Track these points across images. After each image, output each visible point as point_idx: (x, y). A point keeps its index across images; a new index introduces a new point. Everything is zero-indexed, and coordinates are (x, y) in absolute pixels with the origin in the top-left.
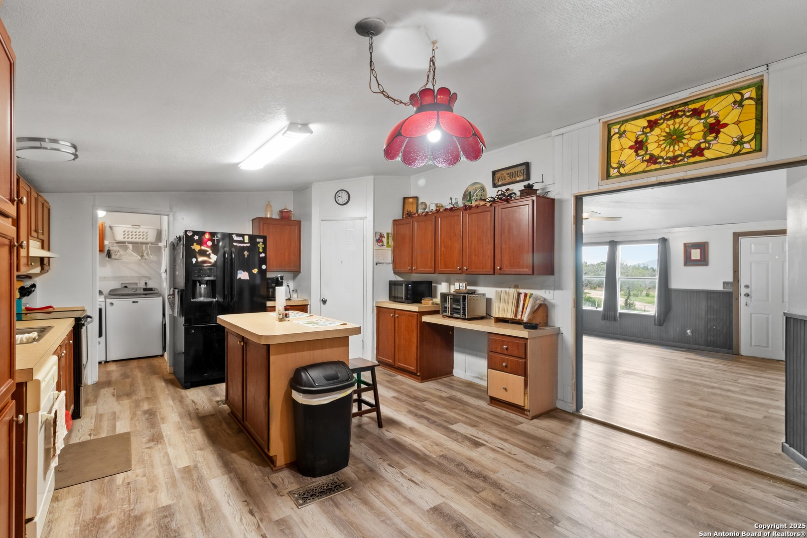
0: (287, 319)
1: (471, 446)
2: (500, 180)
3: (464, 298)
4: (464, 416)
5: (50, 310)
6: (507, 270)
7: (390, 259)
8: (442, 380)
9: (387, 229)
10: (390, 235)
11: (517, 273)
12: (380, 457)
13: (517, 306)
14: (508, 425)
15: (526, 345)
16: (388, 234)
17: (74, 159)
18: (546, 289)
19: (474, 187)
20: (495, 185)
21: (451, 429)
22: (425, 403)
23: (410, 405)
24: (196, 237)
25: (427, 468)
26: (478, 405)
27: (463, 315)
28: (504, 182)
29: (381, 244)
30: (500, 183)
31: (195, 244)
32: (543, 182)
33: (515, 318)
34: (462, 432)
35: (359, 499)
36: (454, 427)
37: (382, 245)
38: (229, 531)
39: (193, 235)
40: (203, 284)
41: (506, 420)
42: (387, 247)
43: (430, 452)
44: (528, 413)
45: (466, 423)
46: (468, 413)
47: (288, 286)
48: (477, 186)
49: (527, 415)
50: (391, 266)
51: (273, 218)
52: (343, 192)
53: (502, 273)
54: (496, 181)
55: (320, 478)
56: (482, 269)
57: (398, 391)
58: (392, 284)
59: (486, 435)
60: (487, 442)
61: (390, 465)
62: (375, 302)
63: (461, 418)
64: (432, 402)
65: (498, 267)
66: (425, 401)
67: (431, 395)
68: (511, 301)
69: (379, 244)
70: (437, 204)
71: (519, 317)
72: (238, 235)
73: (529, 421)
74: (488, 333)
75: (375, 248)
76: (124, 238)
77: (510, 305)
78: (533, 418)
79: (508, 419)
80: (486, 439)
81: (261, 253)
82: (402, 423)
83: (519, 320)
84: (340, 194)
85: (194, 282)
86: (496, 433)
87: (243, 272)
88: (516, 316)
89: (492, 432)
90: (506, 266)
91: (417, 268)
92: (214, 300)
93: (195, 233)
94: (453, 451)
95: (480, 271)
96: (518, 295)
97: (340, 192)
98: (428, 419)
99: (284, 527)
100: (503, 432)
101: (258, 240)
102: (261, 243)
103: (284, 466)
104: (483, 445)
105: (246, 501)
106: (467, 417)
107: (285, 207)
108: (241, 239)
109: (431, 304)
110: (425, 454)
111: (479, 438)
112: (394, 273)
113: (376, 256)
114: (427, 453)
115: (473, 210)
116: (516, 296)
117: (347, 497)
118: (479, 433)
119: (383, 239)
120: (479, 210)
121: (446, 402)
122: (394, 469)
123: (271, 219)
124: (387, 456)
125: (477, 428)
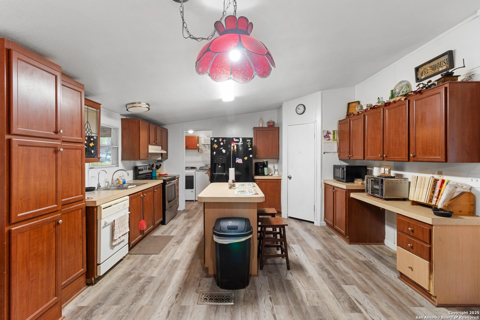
0: (234, 188)
1: (347, 308)
2: (423, 74)
3: (382, 181)
4: (363, 281)
5: (166, 175)
6: (419, 157)
7: (335, 149)
8: (371, 246)
9: (334, 127)
10: (336, 132)
11: (429, 160)
12: (269, 290)
13: (433, 192)
14: (404, 302)
15: (431, 231)
16: (334, 132)
17: (149, 110)
18: (473, 177)
19: (401, 85)
20: (418, 80)
21: (342, 288)
22: (339, 261)
23: (325, 259)
24: (216, 141)
25: (294, 311)
26: (387, 276)
27: (381, 195)
28: (427, 75)
29: (327, 139)
30: (423, 77)
31: (215, 144)
32: (464, 67)
33: (430, 203)
34: (349, 294)
35: (232, 314)
36: (345, 287)
37: (329, 140)
38: (160, 302)
39: (214, 140)
40: (220, 165)
41: (407, 298)
42: (333, 141)
43: (308, 300)
44: (435, 299)
45: (360, 287)
46: (370, 279)
47: (274, 167)
48: (403, 84)
49: (434, 301)
50: (337, 154)
51: (263, 127)
52: (301, 105)
53: (415, 159)
54: (419, 76)
55: (224, 290)
56: (399, 156)
57: (325, 247)
58: (335, 167)
59: (371, 304)
60: (366, 311)
61: (270, 299)
62: (323, 180)
63: (359, 282)
64: (345, 262)
65: (412, 155)
66: (340, 259)
67: (349, 256)
68: (426, 187)
69: (326, 139)
70: (367, 105)
71: (433, 203)
72: (236, 138)
73: (434, 307)
74: (397, 213)
75: (323, 142)
76: (204, 142)
77: (425, 190)
78: (439, 306)
79: (409, 297)
80: (368, 307)
81: (249, 148)
82: (306, 271)
83: (434, 205)
84: (299, 107)
85: (215, 164)
86: (383, 306)
87: (239, 159)
88: (431, 200)
89: (380, 303)
90: (420, 154)
91: (353, 156)
92: (224, 174)
93: (215, 138)
94: (327, 307)
95: (396, 158)
96: (434, 182)
97: (299, 106)
98: (329, 273)
99: (181, 312)
100: (391, 308)
101: (248, 140)
102: (249, 142)
103: (213, 275)
104: (360, 312)
105: (180, 288)
106: (366, 283)
107: (271, 119)
108: (238, 140)
109: (360, 184)
110: (302, 301)
111: (361, 304)
112: (339, 159)
113: (324, 148)
114: (305, 299)
115: (391, 106)
116: (431, 183)
117: (226, 309)
118: (366, 300)
119: (330, 135)
120: (396, 105)
121: (357, 264)
122: (271, 302)
123: (262, 127)
124: (274, 291)
125: (367, 295)
